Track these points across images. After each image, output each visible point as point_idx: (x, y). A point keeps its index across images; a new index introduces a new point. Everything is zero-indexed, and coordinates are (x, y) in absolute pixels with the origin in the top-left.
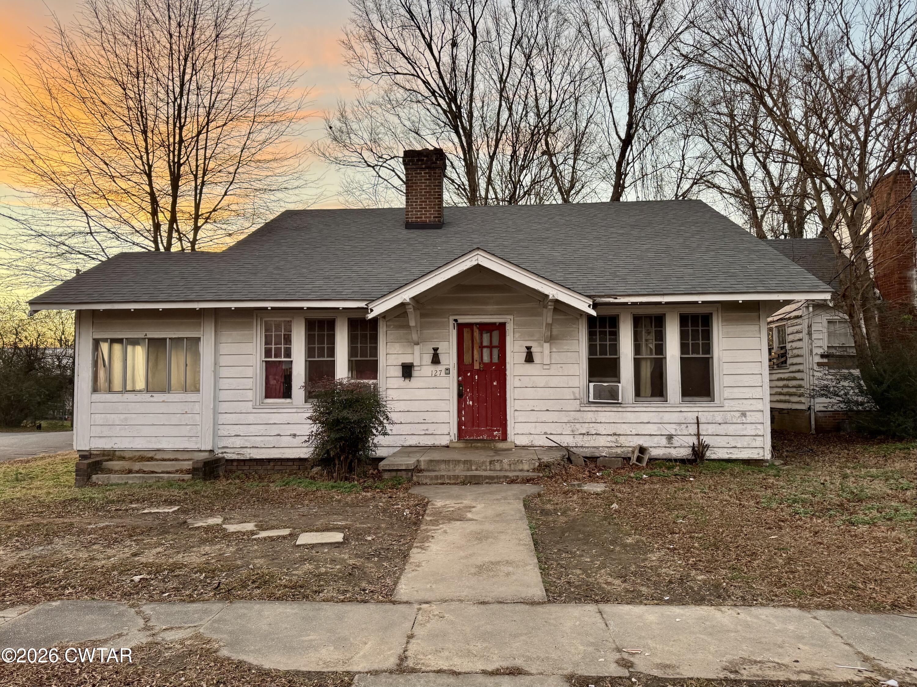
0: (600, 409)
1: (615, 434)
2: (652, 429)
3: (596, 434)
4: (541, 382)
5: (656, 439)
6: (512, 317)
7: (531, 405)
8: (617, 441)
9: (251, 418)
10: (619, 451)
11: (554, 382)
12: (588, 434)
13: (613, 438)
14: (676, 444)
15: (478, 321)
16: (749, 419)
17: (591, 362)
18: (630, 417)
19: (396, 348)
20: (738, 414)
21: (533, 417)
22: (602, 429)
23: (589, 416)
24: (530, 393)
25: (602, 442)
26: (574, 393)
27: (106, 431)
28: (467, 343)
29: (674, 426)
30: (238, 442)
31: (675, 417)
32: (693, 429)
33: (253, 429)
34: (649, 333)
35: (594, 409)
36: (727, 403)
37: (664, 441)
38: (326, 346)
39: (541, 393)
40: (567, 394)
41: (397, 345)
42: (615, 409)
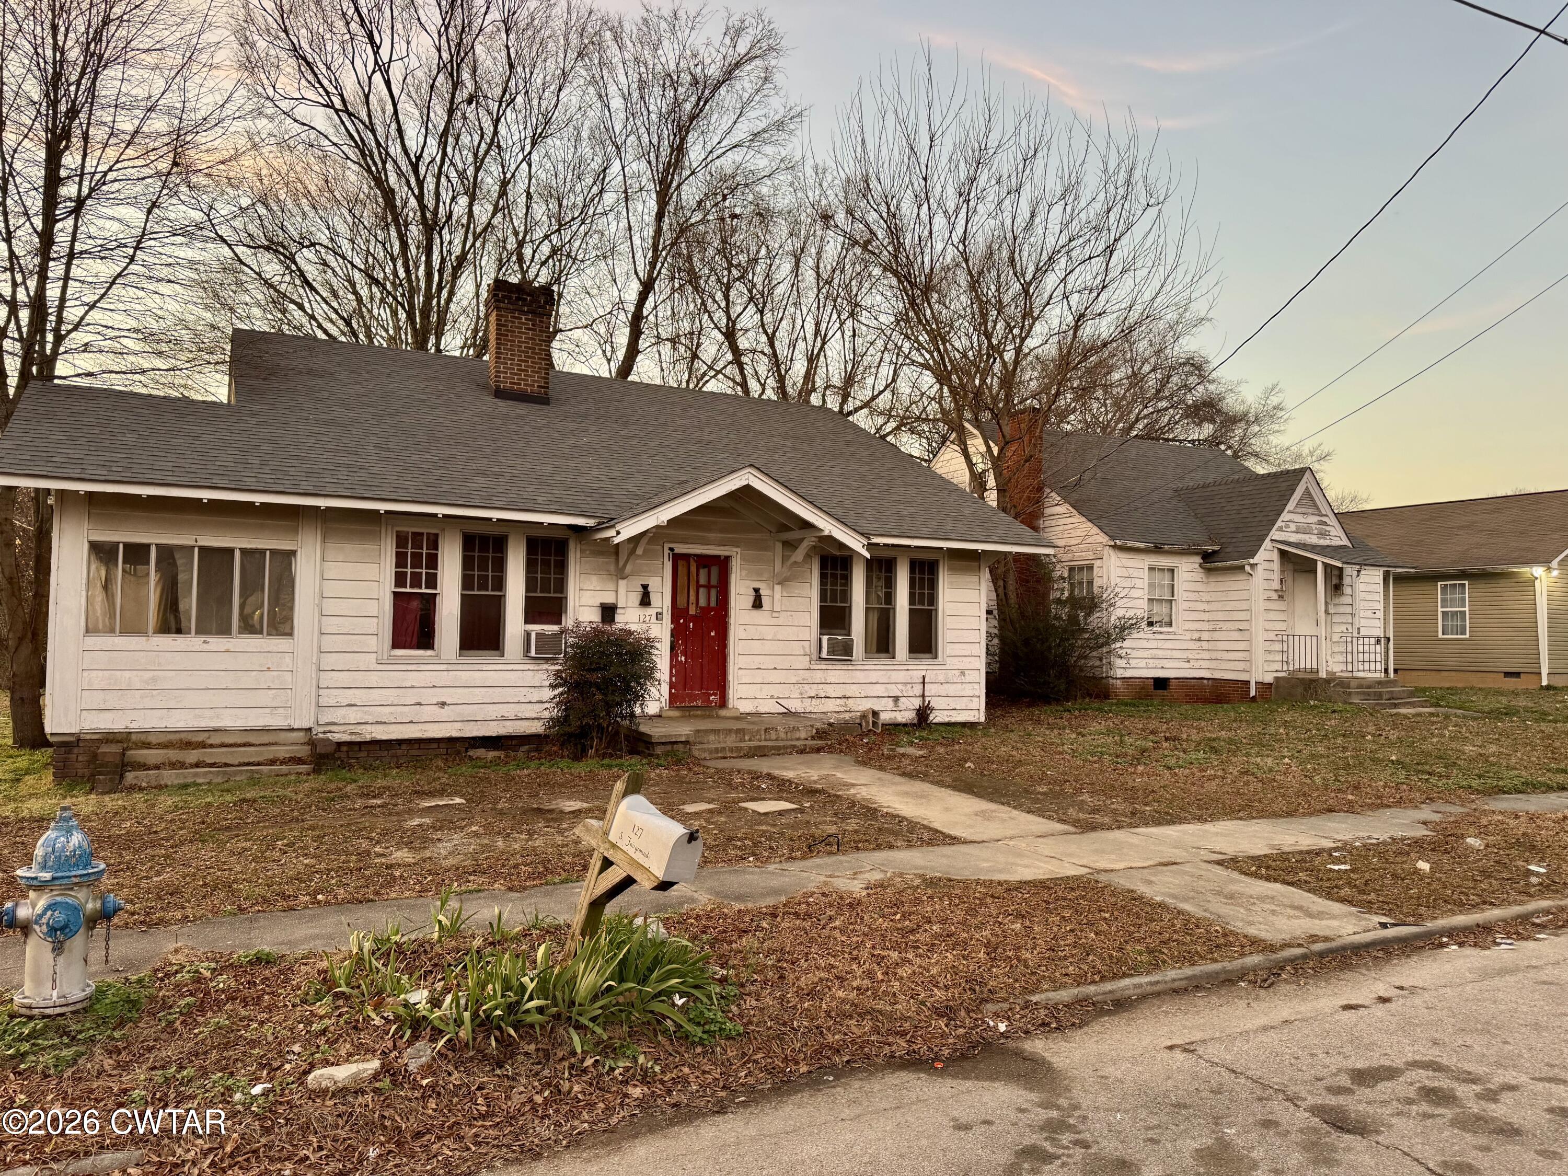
0: (830, 667)
1: (844, 697)
2: (879, 690)
3: (826, 697)
4: (768, 632)
5: (884, 700)
6: (739, 550)
7: (756, 661)
8: (846, 706)
9: (373, 679)
10: (847, 716)
11: (784, 633)
12: (817, 697)
13: (842, 702)
14: (902, 707)
15: (698, 552)
16: (968, 678)
17: (823, 611)
18: (860, 676)
19: (594, 582)
20: (957, 673)
21: (759, 677)
22: (831, 691)
23: (818, 676)
24: (756, 646)
25: (831, 706)
26: (803, 647)
27: (113, 700)
28: (682, 580)
29: (900, 686)
30: (353, 715)
31: (900, 676)
32: (918, 690)
33: (376, 696)
34: (879, 579)
35: (824, 667)
36: (949, 660)
37: (890, 704)
38: (490, 574)
39: (769, 647)
40: (797, 648)
41: (594, 578)
42: (845, 667)
